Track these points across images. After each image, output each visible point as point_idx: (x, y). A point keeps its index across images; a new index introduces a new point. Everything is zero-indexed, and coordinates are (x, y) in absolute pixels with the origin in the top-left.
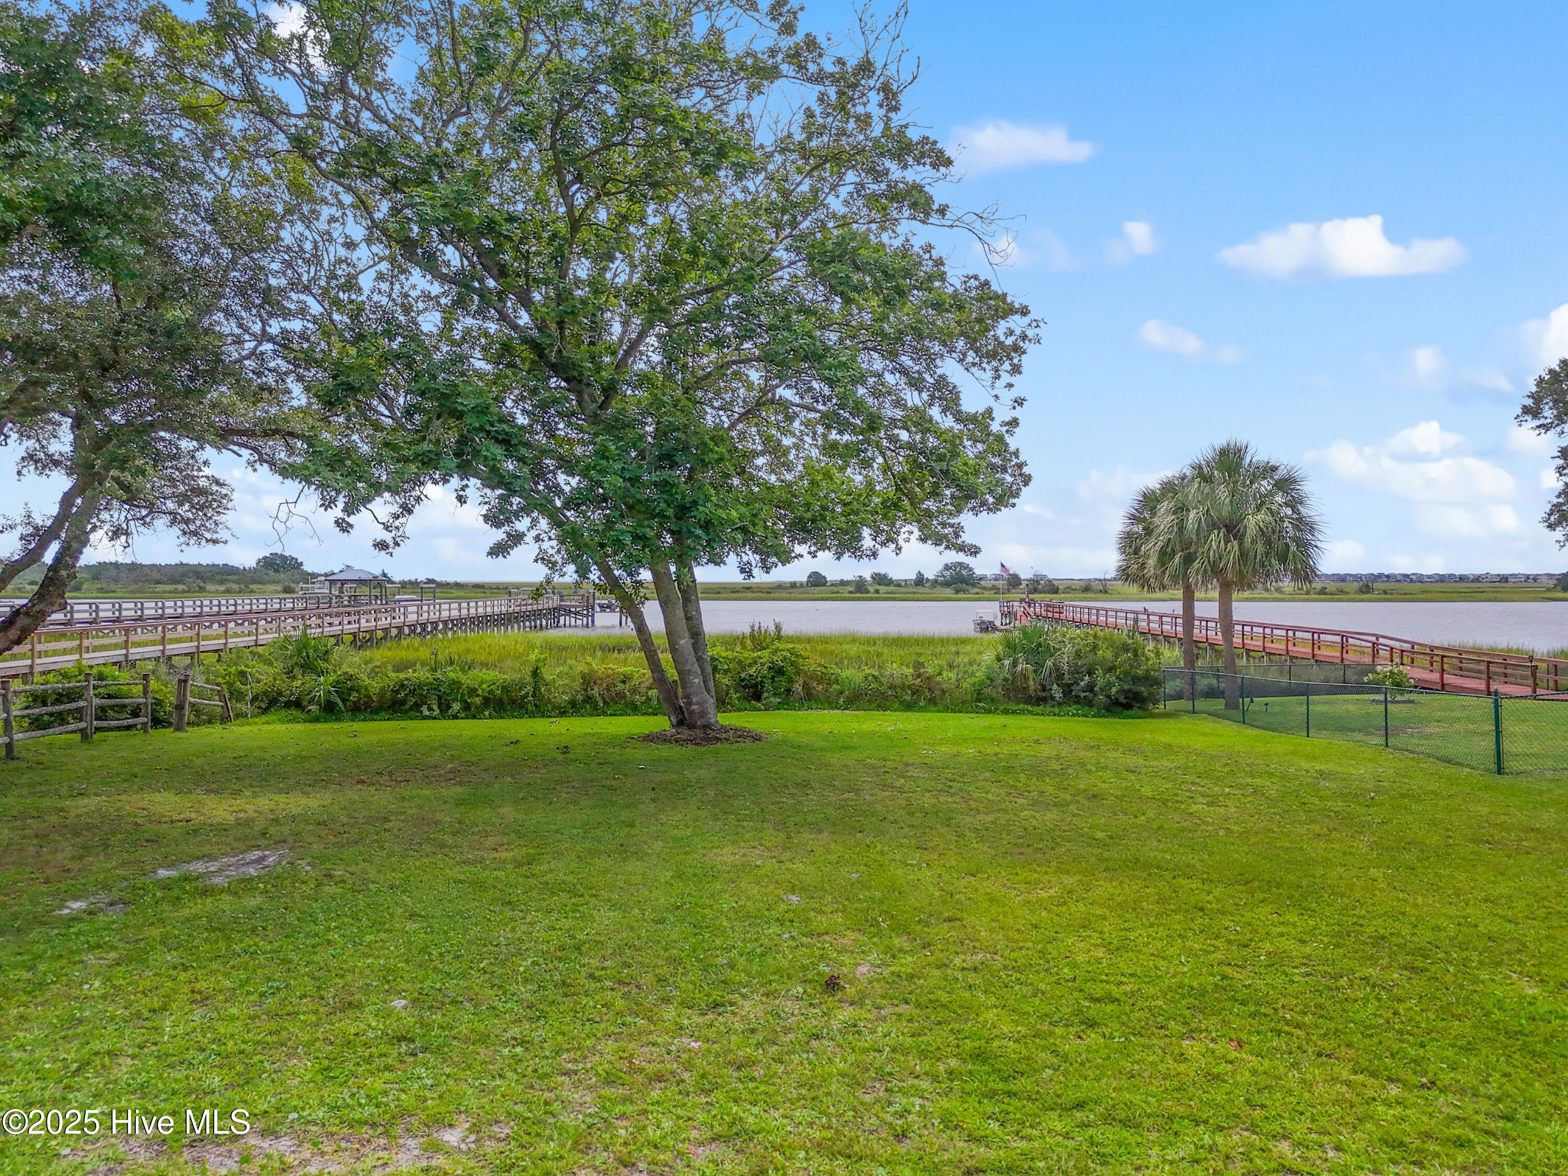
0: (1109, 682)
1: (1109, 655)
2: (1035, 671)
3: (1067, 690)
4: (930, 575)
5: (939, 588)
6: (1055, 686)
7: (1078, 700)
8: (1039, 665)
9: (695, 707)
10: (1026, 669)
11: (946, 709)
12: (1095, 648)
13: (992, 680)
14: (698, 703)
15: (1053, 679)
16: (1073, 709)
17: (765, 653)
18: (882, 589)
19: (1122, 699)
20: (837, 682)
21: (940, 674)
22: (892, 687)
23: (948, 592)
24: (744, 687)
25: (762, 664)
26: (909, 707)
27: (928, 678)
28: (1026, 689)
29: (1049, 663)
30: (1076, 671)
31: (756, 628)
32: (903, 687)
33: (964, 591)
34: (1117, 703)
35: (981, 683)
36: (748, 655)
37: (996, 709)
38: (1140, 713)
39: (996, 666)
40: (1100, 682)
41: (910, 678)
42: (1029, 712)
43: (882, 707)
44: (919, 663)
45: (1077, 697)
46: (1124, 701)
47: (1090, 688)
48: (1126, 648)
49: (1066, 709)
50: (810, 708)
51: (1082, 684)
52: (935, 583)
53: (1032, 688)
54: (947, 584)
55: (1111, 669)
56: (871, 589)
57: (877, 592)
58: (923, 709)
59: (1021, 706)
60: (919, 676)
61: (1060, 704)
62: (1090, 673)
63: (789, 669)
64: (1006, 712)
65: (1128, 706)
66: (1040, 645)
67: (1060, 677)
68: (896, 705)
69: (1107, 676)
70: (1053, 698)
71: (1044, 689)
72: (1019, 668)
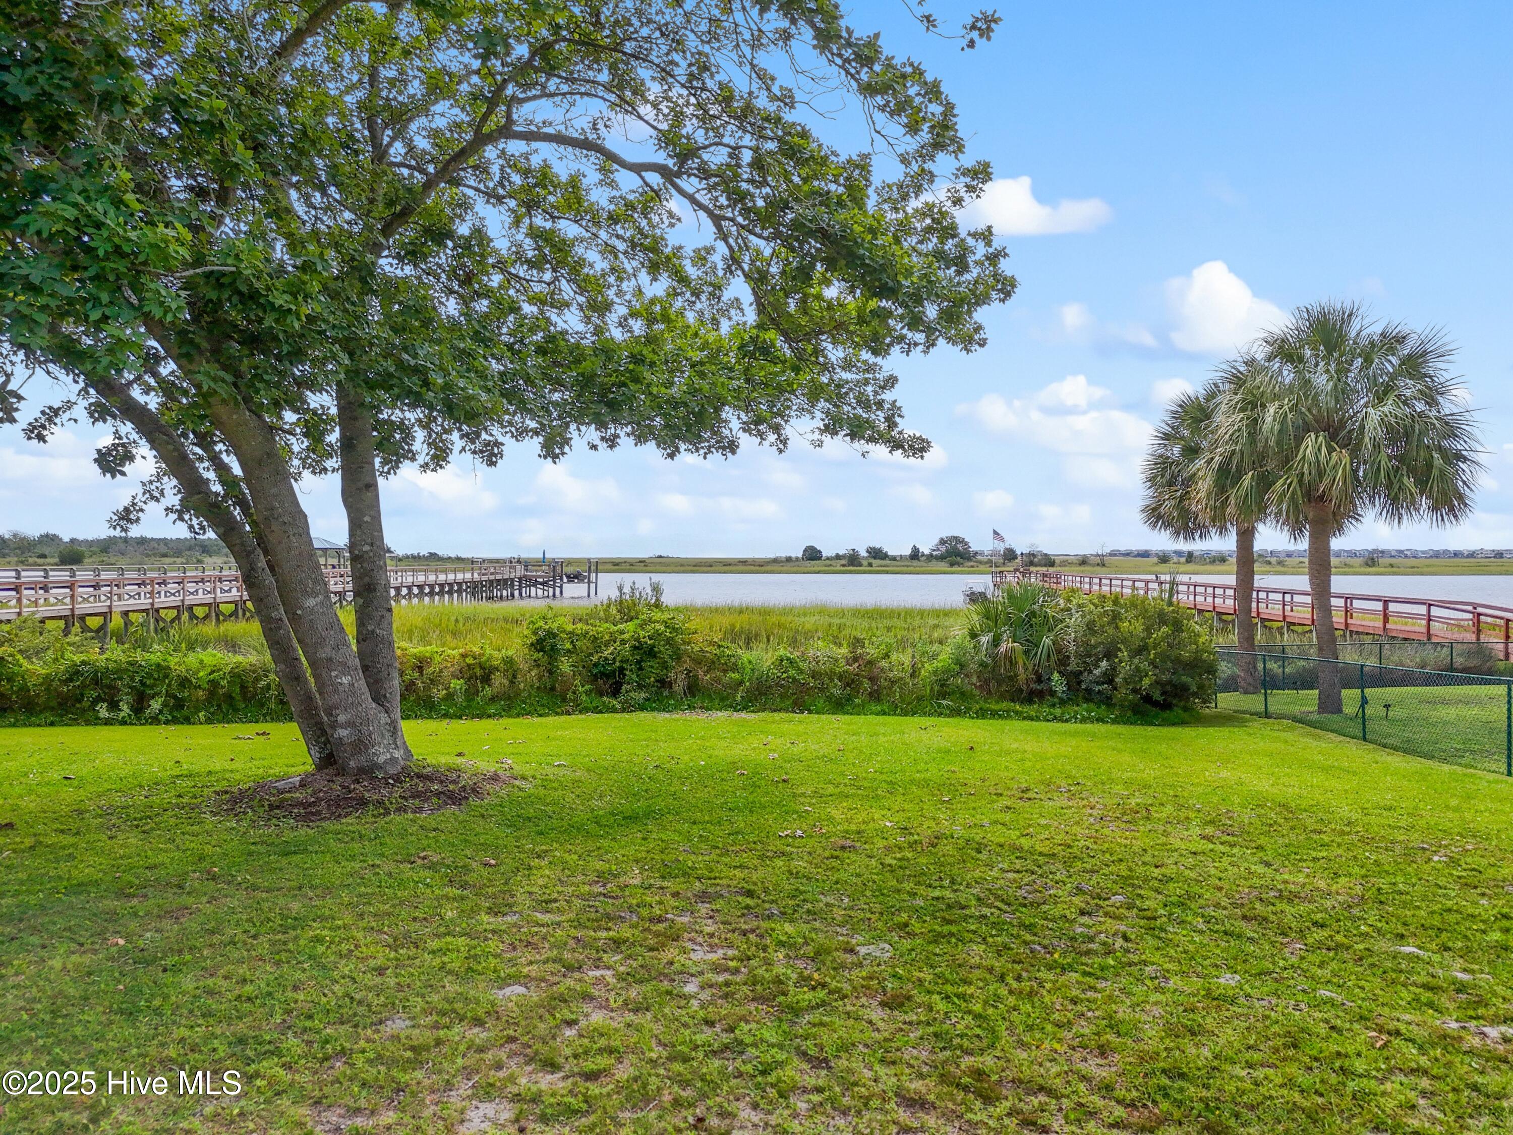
0: (1138, 669)
1: (1138, 627)
2: (1026, 652)
3: (1074, 680)
4: (925, 549)
5: (934, 562)
6: (1056, 676)
7: (1089, 696)
8: (1031, 645)
9: (343, 733)
10: (1013, 649)
11: (895, 710)
12: (1115, 617)
13: (962, 666)
14: (350, 724)
15: (1052, 663)
16: (1083, 709)
17: (630, 626)
18: (876, 562)
19: (1157, 696)
20: (735, 668)
21: (887, 656)
22: (814, 675)
23: (943, 565)
24: (595, 678)
25: (623, 642)
26: (839, 706)
27: (870, 662)
28: (1013, 678)
29: (1047, 641)
30: (1088, 654)
31: (627, 590)
32: (831, 675)
33: (959, 564)
34: (1148, 699)
35: (946, 671)
36: (604, 628)
37: (968, 709)
38: (1185, 716)
39: (969, 644)
40: (1125, 671)
41: (842, 662)
42: (1017, 713)
43: (800, 706)
44: (858, 640)
45: (1088, 691)
46: (1161, 699)
47: (1109, 678)
48: (1162, 618)
49: (1073, 709)
50: (691, 707)
51: (1097, 672)
52: (930, 557)
53: (1022, 677)
54: (941, 558)
55: (1141, 650)
56: (865, 563)
57: (870, 565)
58: (860, 710)
59: (1005, 705)
60: (855, 660)
61: (1063, 702)
62: (1109, 654)
63: (665, 652)
64: (982, 714)
65: (1166, 706)
66: (1033, 614)
67: (1064, 661)
68: (820, 703)
69: (1136, 661)
70: (1052, 693)
71: (1039, 680)
72: (1003, 648)
